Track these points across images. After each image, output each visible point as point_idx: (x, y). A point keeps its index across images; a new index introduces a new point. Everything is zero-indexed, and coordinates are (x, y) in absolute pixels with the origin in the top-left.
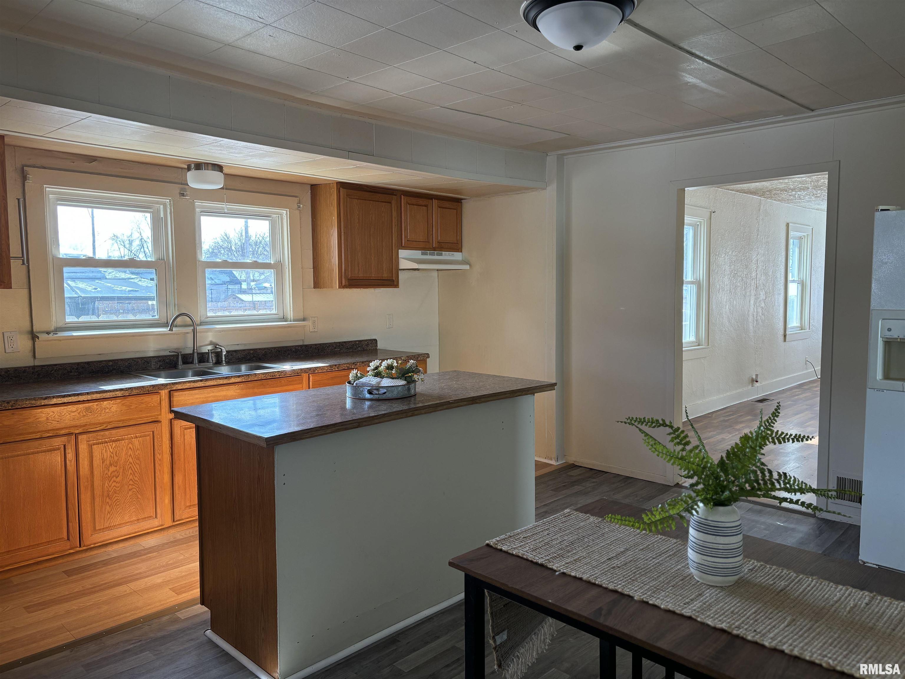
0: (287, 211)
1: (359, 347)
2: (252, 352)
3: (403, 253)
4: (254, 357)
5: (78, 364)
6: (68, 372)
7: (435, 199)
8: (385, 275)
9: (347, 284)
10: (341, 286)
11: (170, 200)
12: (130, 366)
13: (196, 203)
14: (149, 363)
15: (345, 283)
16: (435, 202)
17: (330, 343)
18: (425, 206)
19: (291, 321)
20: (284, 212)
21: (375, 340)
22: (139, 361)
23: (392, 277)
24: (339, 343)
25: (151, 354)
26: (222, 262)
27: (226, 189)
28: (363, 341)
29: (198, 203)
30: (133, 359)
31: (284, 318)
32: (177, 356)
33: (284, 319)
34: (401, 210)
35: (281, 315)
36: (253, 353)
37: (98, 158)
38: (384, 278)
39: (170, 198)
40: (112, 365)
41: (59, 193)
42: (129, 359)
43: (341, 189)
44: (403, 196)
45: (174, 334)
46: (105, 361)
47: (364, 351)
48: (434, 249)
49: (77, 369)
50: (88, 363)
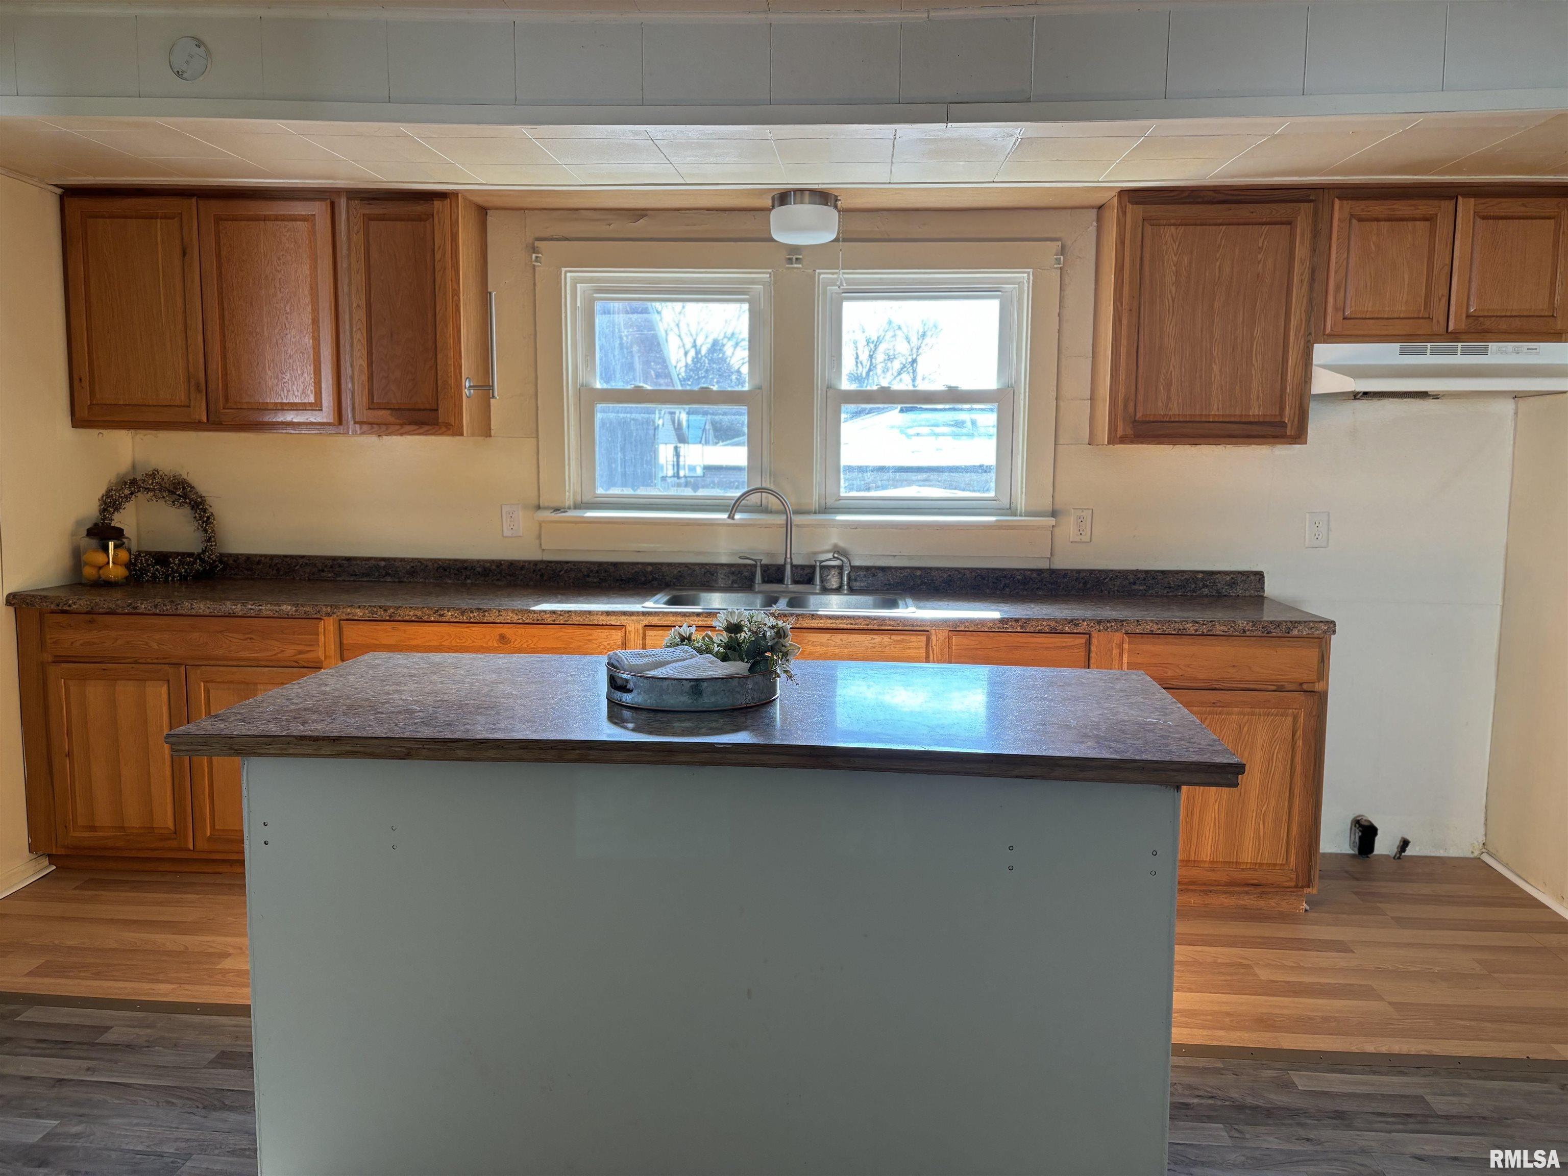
0: (1028, 273)
1: (1205, 586)
2: (918, 573)
3: (1323, 353)
4: (923, 583)
5: (600, 564)
6: (584, 576)
7: (1467, 195)
8: (1256, 410)
9: (1129, 431)
10: (1114, 439)
11: (770, 274)
12: (681, 576)
13: (822, 276)
14: (713, 575)
15: (1124, 430)
16: (1466, 206)
17: (1119, 572)
18: (1425, 219)
19: (1021, 516)
20: (1024, 276)
21: (1260, 575)
22: (697, 568)
23: (1281, 414)
24: (1147, 572)
25: (724, 560)
26: (877, 391)
27: (845, 240)
28: (1219, 572)
29: (825, 275)
30: (686, 565)
31: (1010, 508)
32: (755, 566)
33: (1011, 510)
34: (1330, 238)
35: (1005, 502)
36: (920, 576)
37: (649, 212)
38: (1252, 419)
39: (770, 271)
40: (651, 572)
41: (598, 280)
42: (680, 564)
43: (1130, 207)
44: (1337, 202)
45: (737, 525)
46: (642, 564)
47: (1219, 597)
48: (1455, 337)
49: (597, 572)
50: (615, 565)
